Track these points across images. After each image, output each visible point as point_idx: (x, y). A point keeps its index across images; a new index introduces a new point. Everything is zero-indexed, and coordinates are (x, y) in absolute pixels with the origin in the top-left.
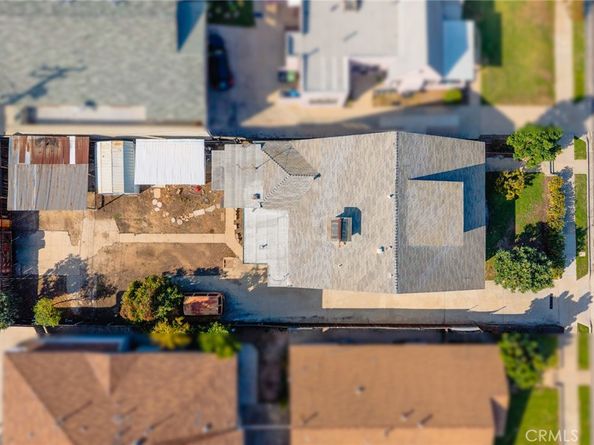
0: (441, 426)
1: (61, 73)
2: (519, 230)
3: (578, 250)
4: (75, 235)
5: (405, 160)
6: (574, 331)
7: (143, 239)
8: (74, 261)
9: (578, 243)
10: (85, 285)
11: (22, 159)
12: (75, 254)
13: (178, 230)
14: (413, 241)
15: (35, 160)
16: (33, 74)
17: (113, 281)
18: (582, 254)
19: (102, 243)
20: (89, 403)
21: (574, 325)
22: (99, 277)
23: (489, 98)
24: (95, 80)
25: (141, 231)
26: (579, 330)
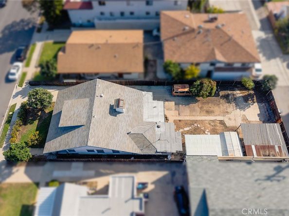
0: (86, 44)
1: (269, 178)
2: (36, 122)
3: (12, 115)
4: (245, 119)
5: (85, 133)
6: (24, 84)
7: (212, 118)
8: (242, 109)
9: (11, 117)
10: (235, 99)
11: (279, 147)
12: (242, 111)
13: (196, 121)
14: (87, 100)
15: (273, 147)
16: (284, 178)
17: (222, 101)
18: (11, 113)
19: (231, 116)
20: (222, 45)
21: (24, 87)
22: (229, 102)
23: (34, 186)
24: (249, 174)
25: (213, 121)
26: (22, 85)
